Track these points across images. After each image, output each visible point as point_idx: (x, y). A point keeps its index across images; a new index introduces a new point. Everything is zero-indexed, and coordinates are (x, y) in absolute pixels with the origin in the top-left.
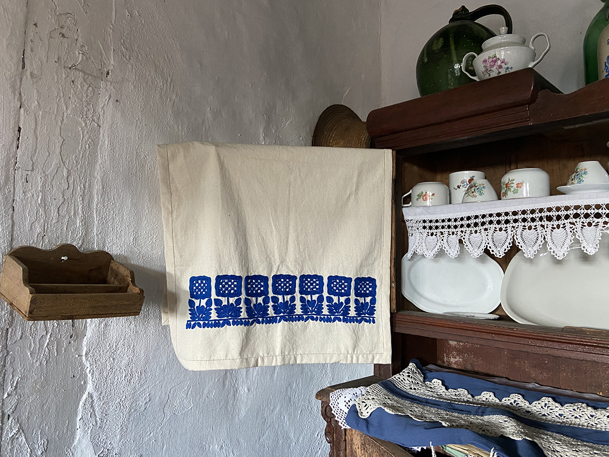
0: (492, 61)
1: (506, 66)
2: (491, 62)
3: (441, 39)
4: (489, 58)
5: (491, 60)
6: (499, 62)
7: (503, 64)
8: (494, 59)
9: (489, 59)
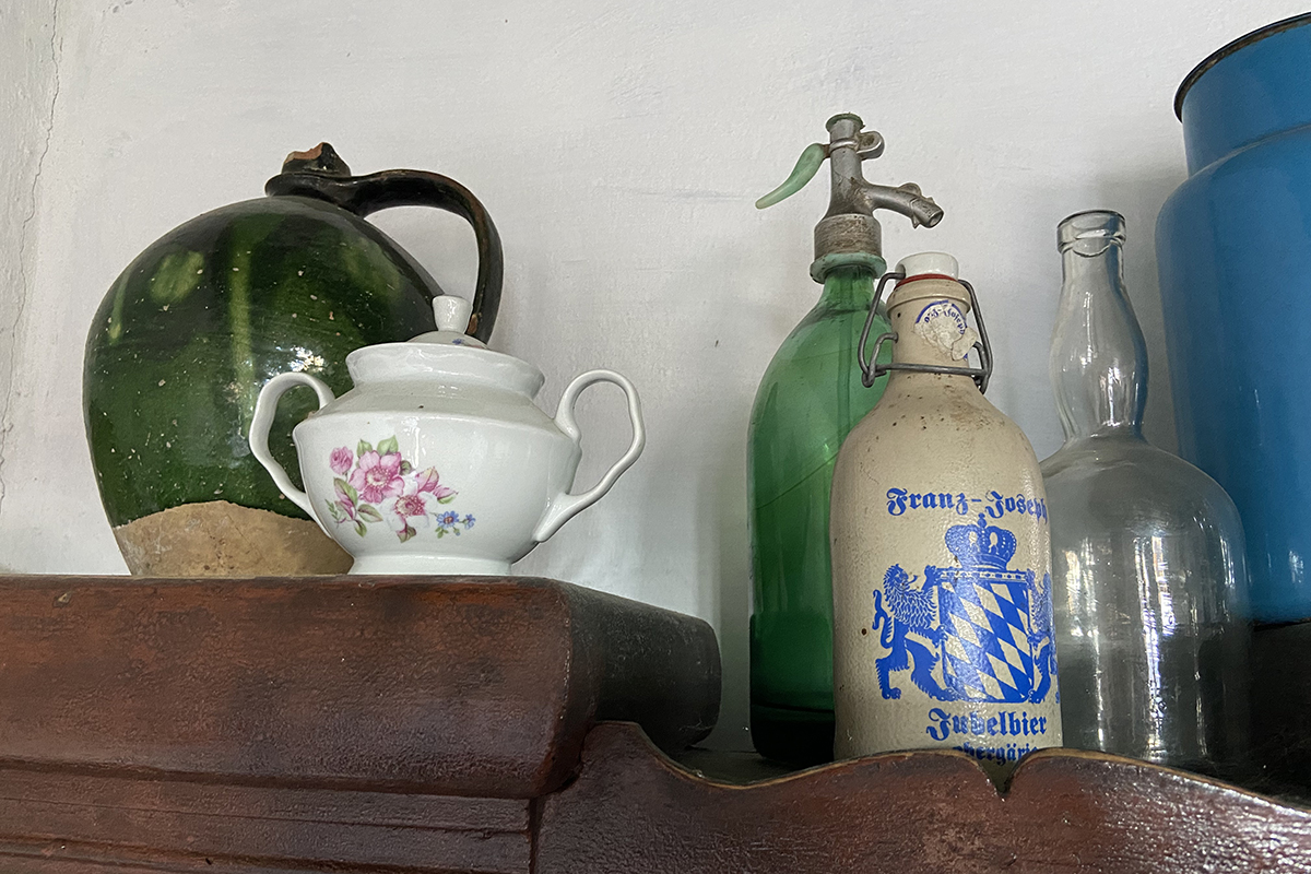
0: (378, 468)
1: (443, 509)
2: (371, 471)
3: (196, 259)
4: (364, 450)
5: (370, 461)
6: (409, 484)
7: (428, 499)
8: (388, 461)
9: (362, 452)
